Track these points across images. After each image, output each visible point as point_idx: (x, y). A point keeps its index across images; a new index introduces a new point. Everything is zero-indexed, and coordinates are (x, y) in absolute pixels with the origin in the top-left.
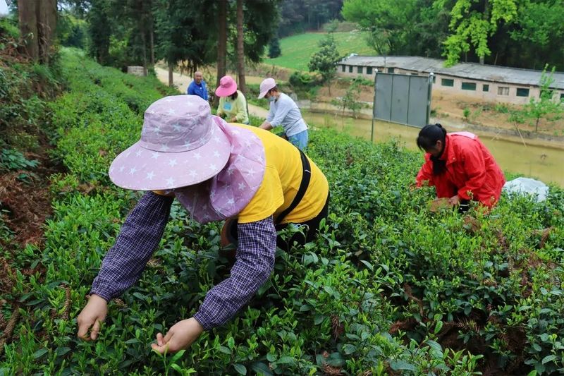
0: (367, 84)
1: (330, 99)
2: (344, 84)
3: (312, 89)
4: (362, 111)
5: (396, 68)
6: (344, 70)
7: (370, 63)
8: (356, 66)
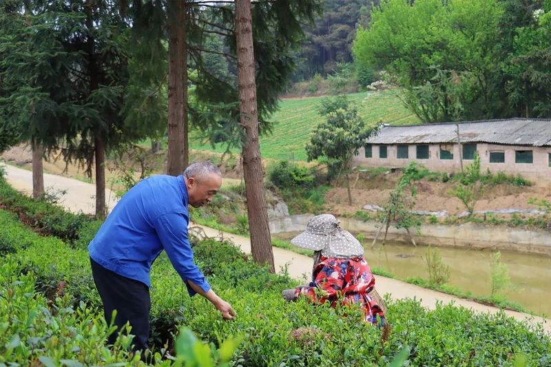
0: (422, 177)
1: (352, 210)
2: (374, 180)
3: (314, 193)
4: (425, 230)
5: (480, 142)
6: (369, 154)
7: (422, 137)
8: (392, 145)
